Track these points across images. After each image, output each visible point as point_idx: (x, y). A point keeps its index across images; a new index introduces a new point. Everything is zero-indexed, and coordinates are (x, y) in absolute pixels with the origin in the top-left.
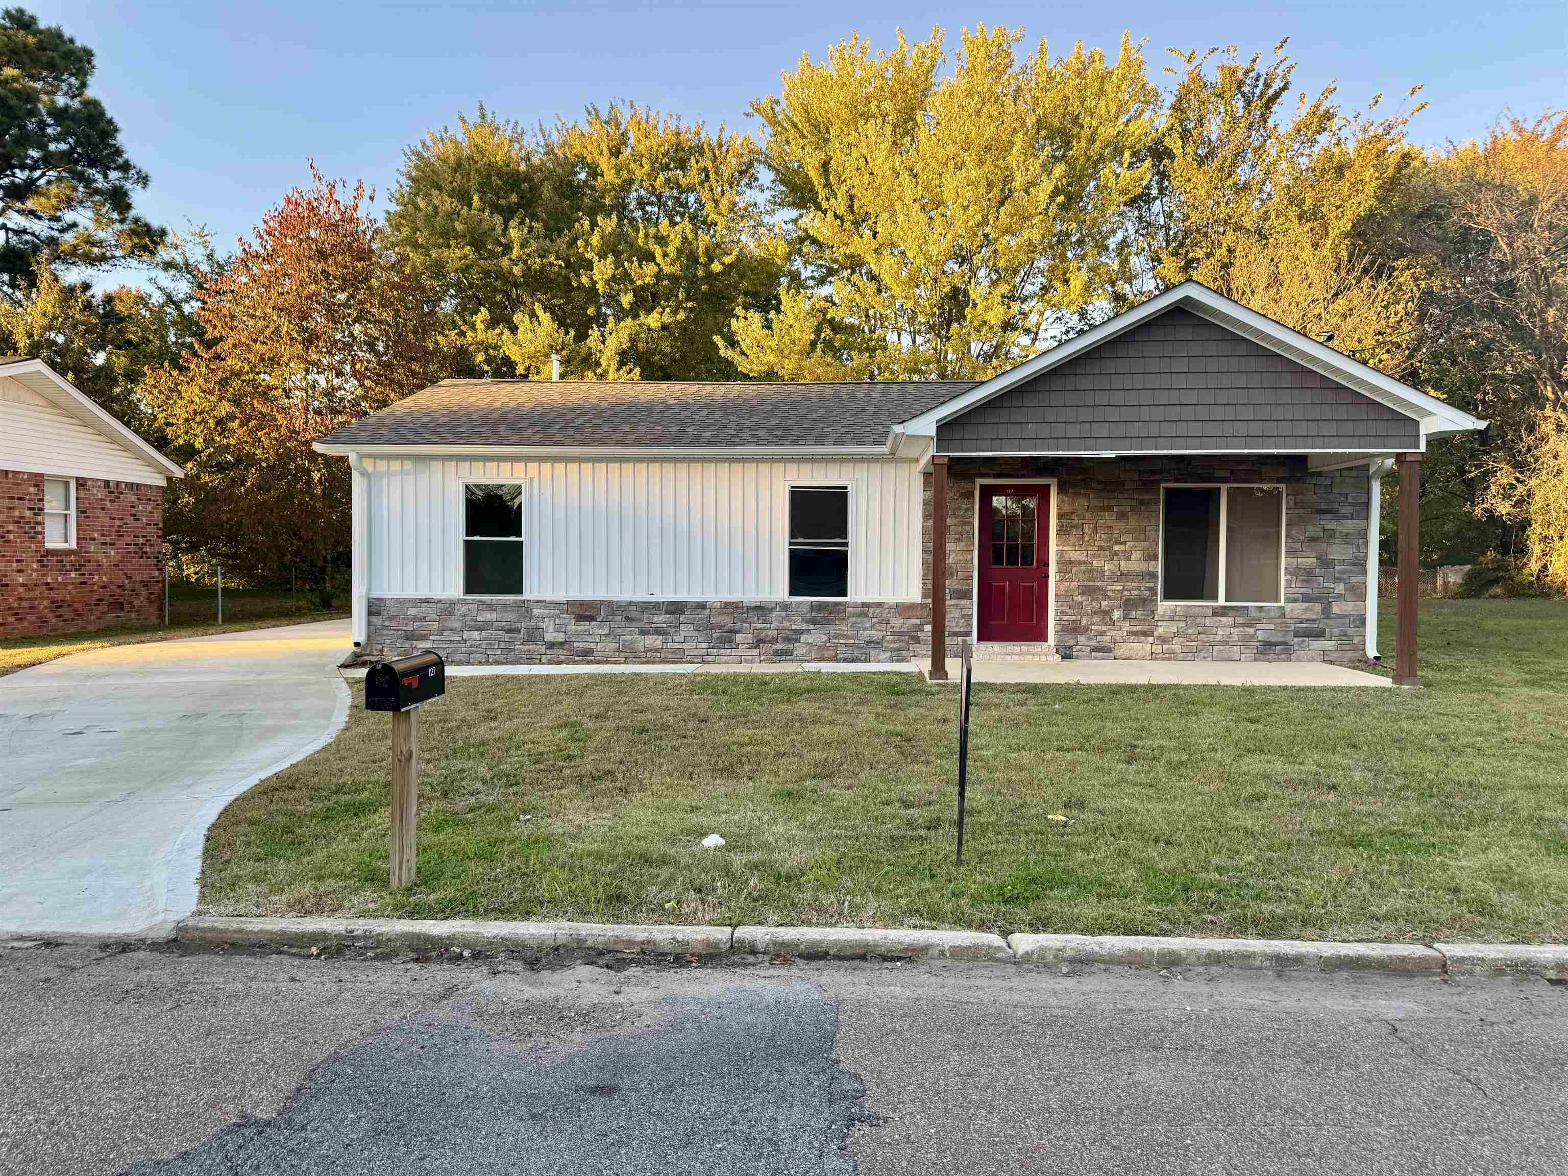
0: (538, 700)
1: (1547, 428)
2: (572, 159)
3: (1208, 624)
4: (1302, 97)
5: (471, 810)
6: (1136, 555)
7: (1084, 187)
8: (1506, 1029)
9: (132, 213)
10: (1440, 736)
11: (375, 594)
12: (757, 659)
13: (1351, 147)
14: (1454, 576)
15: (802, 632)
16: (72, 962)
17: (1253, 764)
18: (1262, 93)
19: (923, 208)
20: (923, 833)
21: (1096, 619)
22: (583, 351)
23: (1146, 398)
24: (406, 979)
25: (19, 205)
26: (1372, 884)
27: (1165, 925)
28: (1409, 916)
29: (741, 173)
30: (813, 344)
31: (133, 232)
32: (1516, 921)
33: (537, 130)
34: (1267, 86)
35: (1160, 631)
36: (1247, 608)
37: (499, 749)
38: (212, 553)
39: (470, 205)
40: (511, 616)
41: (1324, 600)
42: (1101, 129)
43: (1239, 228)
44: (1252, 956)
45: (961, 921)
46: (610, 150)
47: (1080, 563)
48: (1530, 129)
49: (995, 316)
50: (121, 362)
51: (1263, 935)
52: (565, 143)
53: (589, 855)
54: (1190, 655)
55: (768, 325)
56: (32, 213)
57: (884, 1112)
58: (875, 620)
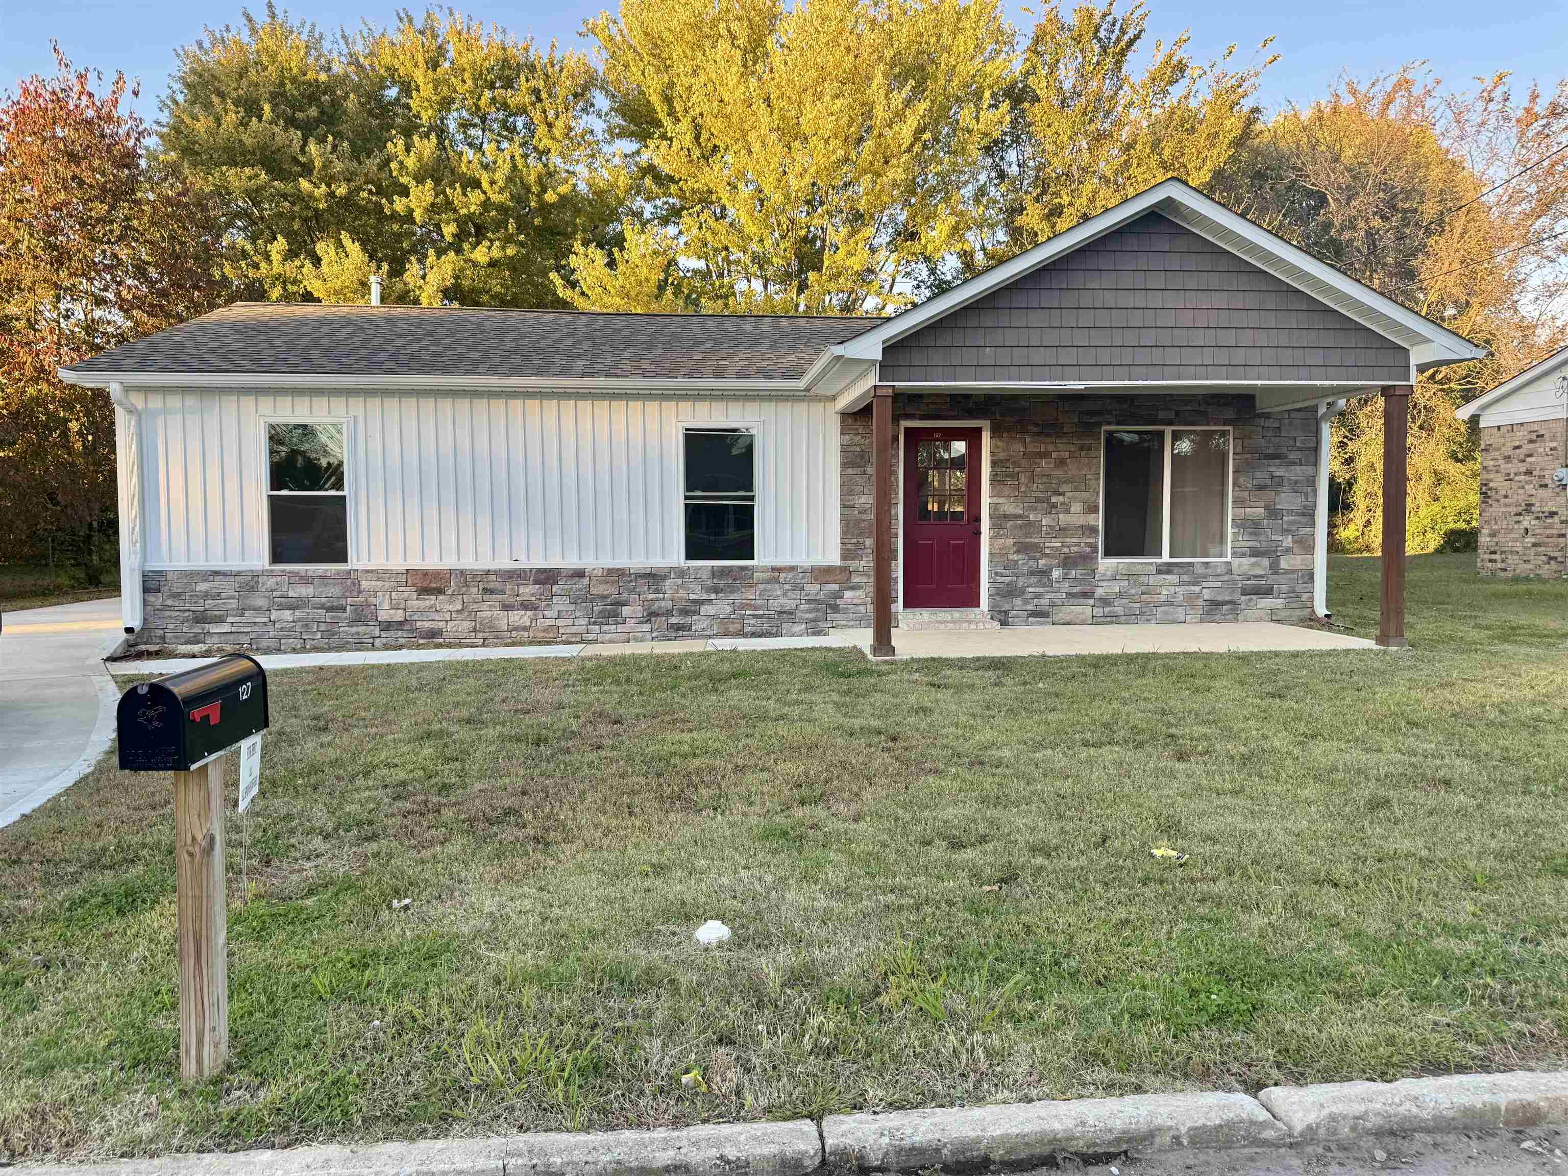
0: (382, 700)
2: (382, 72)
3: (1151, 582)
4: (1156, 46)
5: (311, 892)
6: (1076, 507)
11: (149, 567)
12: (649, 636)
13: (1202, 99)
15: (701, 603)
18: (1118, 39)
21: (1033, 580)
22: (399, 286)
23: (1118, 318)
29: (576, 96)
33: (338, 35)
34: (1123, 32)
35: (1099, 592)
36: (1191, 564)
37: (339, 778)
39: (260, 117)
40: (334, 591)
41: (1271, 553)
42: (960, 68)
45: (1170, 1070)
46: (427, 63)
47: (1017, 517)
48: (1363, 92)
52: (372, 54)
54: (1133, 618)
55: (611, 264)
58: (787, 587)
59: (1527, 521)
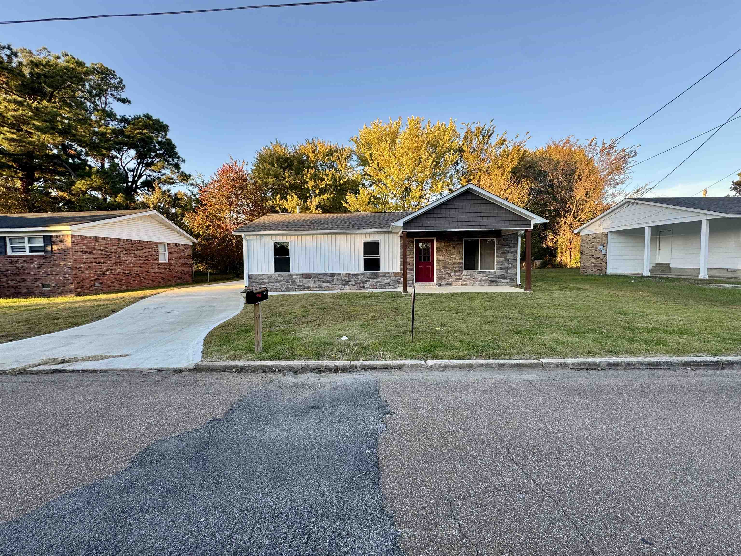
0: (295, 301)
1: (562, 223)
2: (302, 154)
3: (476, 276)
4: (498, 135)
5: (277, 331)
6: (457, 258)
7: (440, 160)
8: (560, 382)
9: (181, 170)
10: (538, 305)
11: (250, 273)
12: (355, 289)
13: (510, 148)
14: (538, 263)
15: (367, 281)
16: (165, 376)
17: (489, 313)
18: (487, 134)
19: (398, 166)
20: (402, 334)
21: (447, 275)
22: (306, 205)
23: (459, 215)
24: (260, 378)
25: (149, 168)
26: (522, 344)
27: (468, 357)
28: (533, 352)
29: (348, 157)
30: (369, 203)
31: (182, 175)
32: (561, 353)
33: (292, 146)
34: (488, 132)
35: (463, 278)
36: (486, 272)
37: (285, 314)
38: (206, 263)
39: (274, 167)
40: (288, 278)
41: (506, 269)
42: (445, 144)
43: (481, 170)
44: (492, 364)
45: (413, 358)
46: (312, 151)
47: (442, 260)
48: (557, 144)
49: (417, 195)
50: (179, 211)
51: (494, 358)
52: (300, 149)
53: (310, 342)
54: (472, 285)
55: (356, 198)
56: (153, 171)
57: (393, 410)
58: (387, 277)
59: (592, 260)
